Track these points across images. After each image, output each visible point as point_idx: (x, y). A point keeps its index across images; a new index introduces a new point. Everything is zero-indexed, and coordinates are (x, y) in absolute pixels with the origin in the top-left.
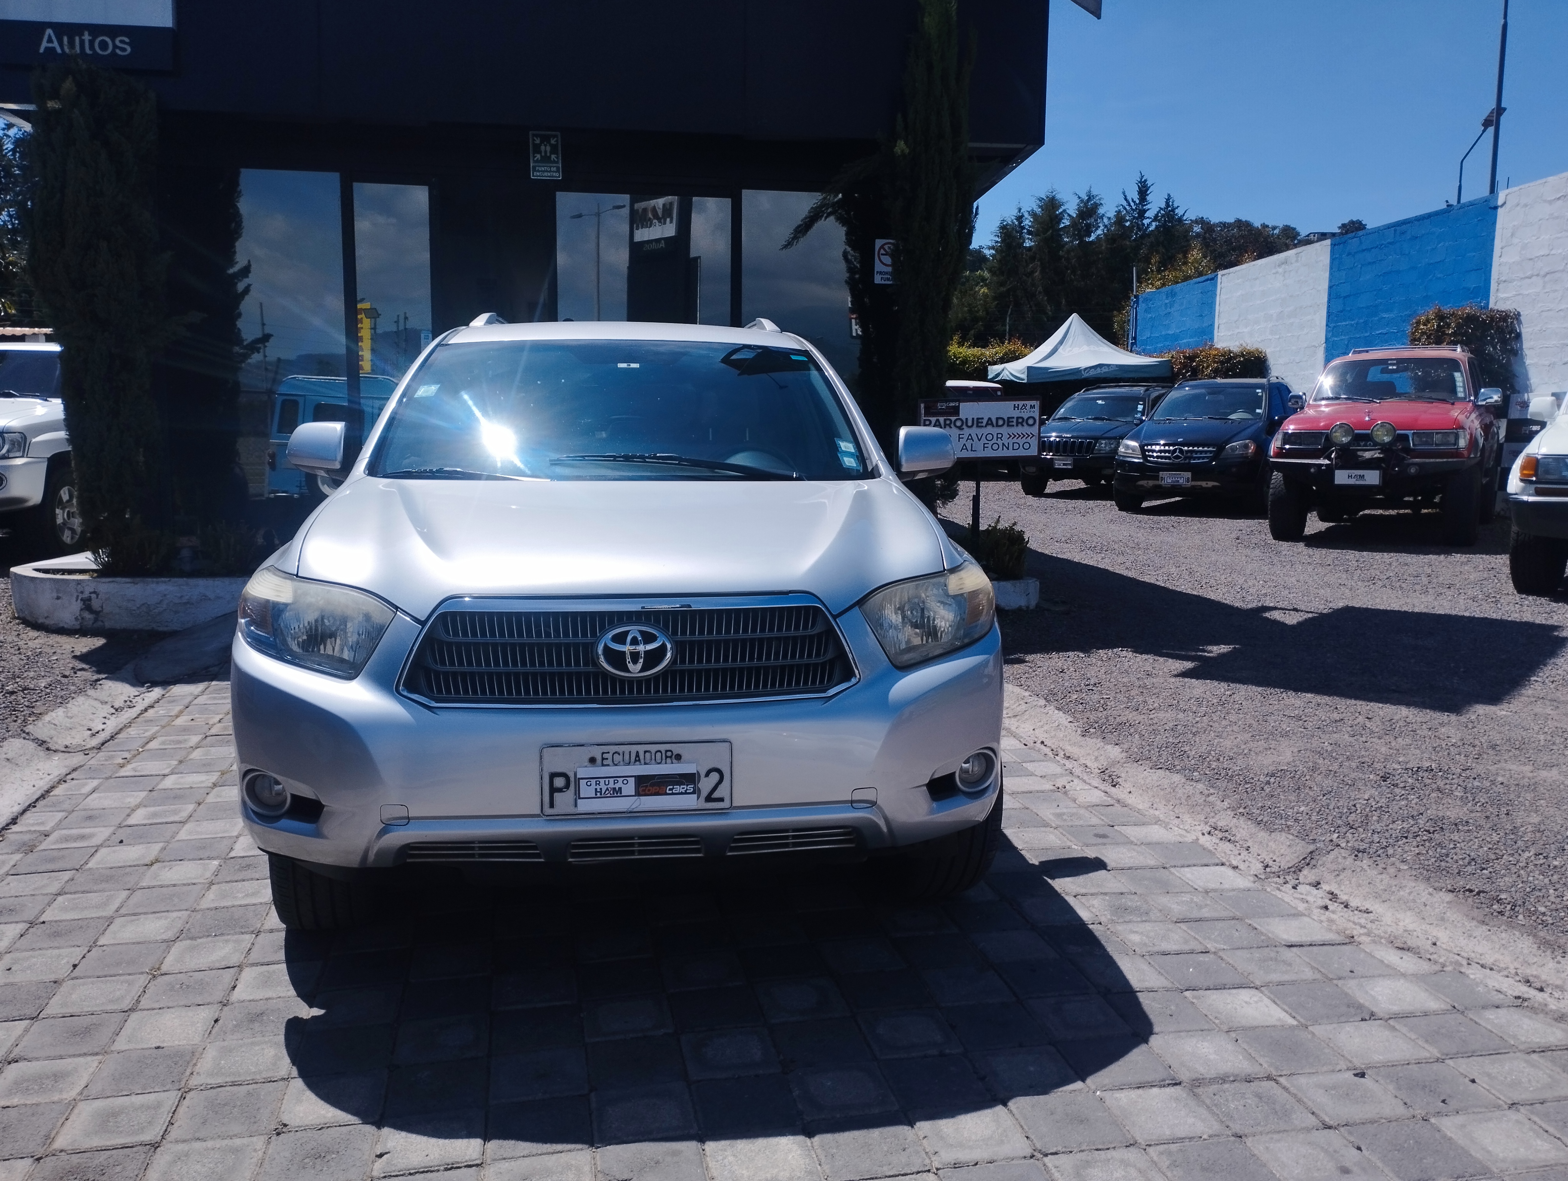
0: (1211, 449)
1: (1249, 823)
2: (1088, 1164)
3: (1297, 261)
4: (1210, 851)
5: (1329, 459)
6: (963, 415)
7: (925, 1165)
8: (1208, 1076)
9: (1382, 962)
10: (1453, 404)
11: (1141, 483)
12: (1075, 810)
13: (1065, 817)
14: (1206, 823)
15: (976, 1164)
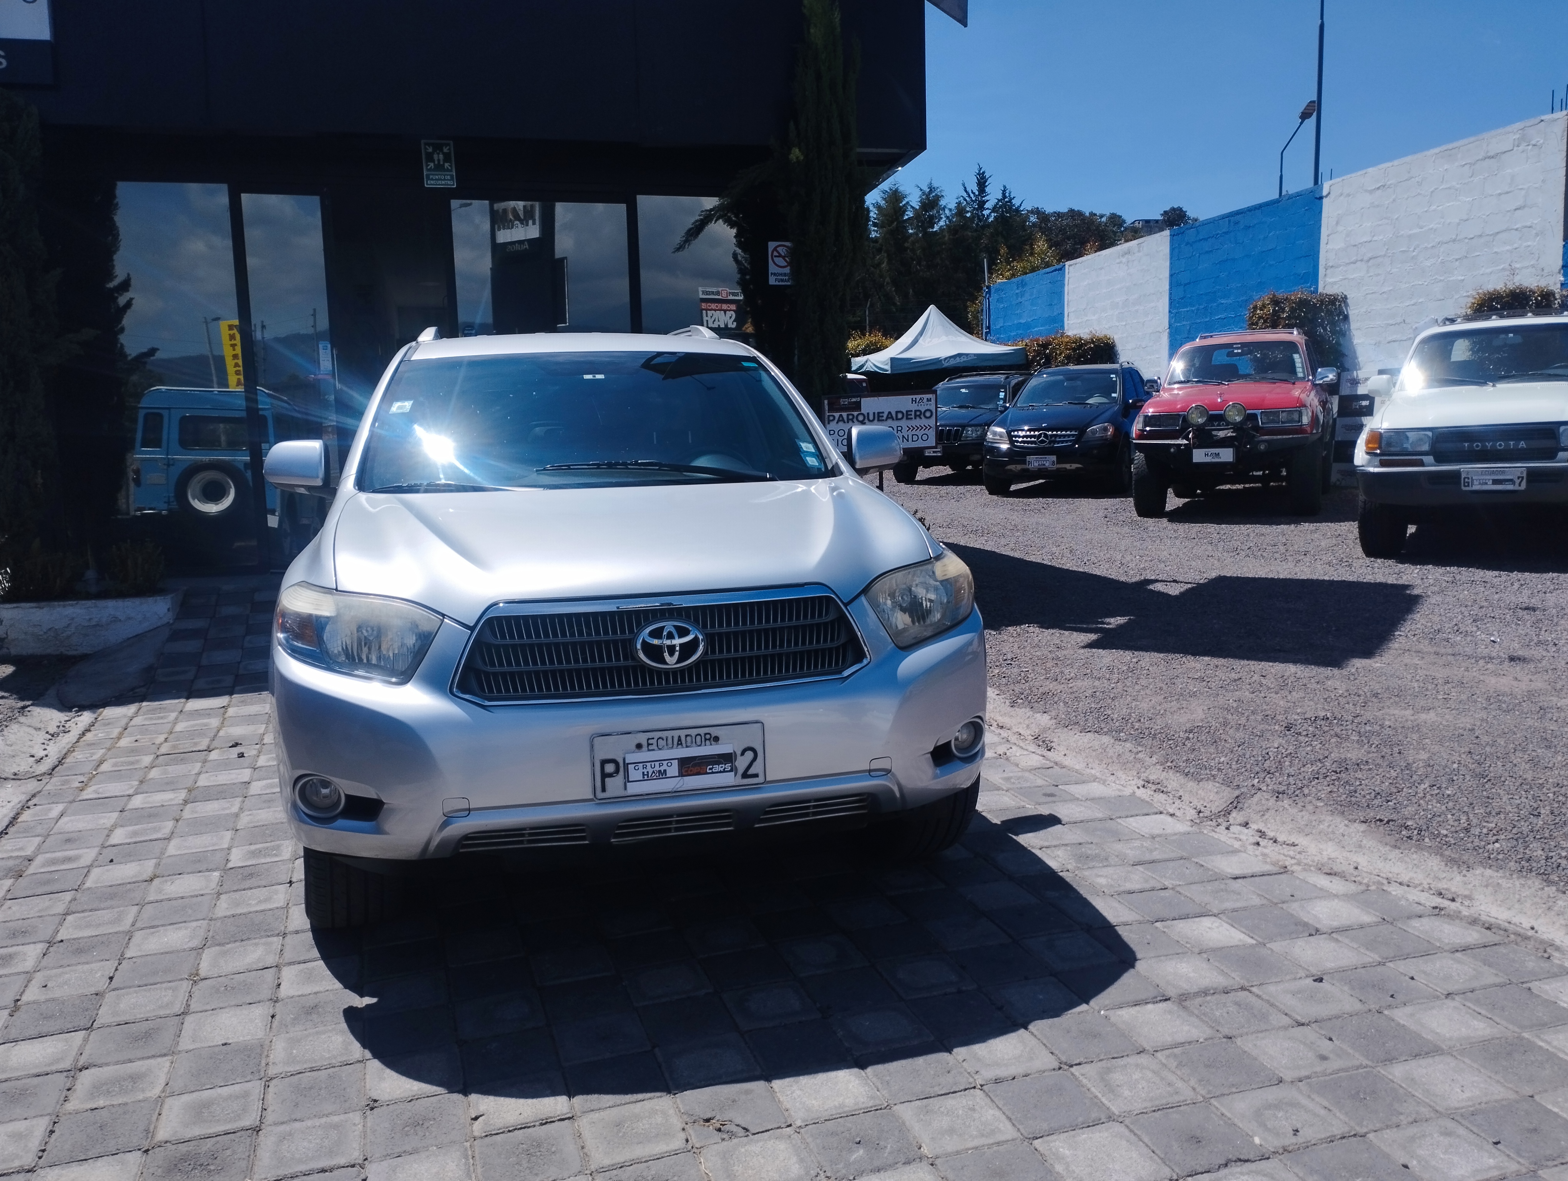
0: (1073, 433)
1: (1178, 774)
2: (1109, 1070)
3: (1139, 251)
4: (1147, 802)
5: (1188, 439)
6: (864, 410)
7: (971, 1083)
8: (1192, 991)
9: (1315, 886)
10: (1294, 384)
11: (1009, 467)
12: (1020, 774)
13: (1012, 780)
14: (1139, 778)
15: (1014, 1078)
